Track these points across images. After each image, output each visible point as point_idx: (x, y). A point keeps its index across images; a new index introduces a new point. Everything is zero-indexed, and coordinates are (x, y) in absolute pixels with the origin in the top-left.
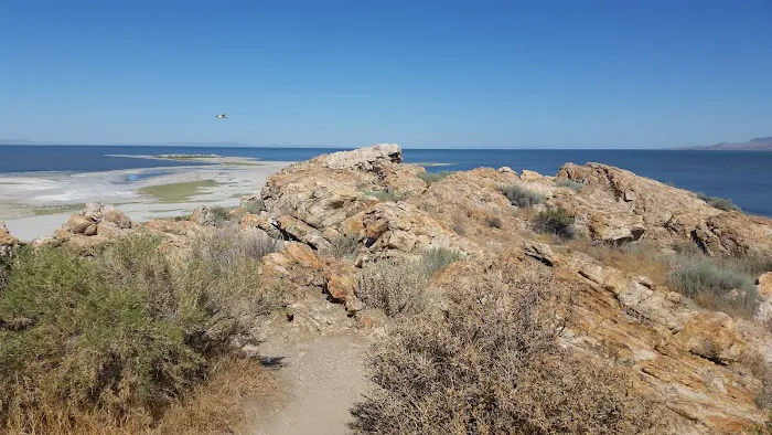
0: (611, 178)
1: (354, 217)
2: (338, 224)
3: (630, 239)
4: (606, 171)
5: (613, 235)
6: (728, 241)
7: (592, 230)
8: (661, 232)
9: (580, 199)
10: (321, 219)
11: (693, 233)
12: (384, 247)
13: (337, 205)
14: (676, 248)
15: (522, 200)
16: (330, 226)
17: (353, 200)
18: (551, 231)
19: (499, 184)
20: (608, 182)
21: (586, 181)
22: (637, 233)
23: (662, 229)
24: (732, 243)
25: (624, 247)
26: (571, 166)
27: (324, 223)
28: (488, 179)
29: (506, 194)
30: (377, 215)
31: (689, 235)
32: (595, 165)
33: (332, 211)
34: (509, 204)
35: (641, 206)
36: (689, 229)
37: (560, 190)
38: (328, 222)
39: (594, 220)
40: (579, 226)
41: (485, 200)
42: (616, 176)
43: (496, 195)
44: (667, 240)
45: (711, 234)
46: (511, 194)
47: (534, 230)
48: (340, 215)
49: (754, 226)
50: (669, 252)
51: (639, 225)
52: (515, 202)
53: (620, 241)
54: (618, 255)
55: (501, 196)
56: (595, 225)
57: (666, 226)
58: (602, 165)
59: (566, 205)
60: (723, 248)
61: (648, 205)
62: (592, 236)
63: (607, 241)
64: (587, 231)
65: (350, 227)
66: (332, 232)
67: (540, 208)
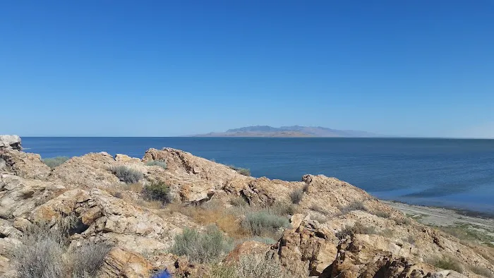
0: (182, 158)
1: (45, 205)
2: (28, 214)
3: (207, 200)
4: (178, 153)
5: (197, 198)
6: (263, 196)
7: (182, 195)
8: (222, 193)
9: (170, 173)
10: (12, 210)
11: (242, 192)
12: (98, 232)
13: (27, 196)
14: (232, 203)
15: (128, 177)
16: (21, 216)
17: (43, 190)
18: (157, 199)
19: (107, 165)
20: (180, 161)
21: (166, 161)
22: (210, 195)
23: (222, 191)
24: (265, 197)
25: (204, 205)
26: (154, 151)
27: (14, 214)
28: (99, 162)
29: (115, 173)
30: (91, 203)
31: (239, 194)
32: (169, 149)
33: (22, 202)
34: (118, 180)
35: (205, 177)
36: (238, 190)
37: (152, 168)
38: (17, 212)
39: (183, 188)
40: (173, 193)
41: (100, 178)
42: (185, 157)
43: (107, 174)
44: (227, 198)
45: (253, 192)
46: (119, 173)
47: (145, 199)
48: (30, 204)
49: (275, 185)
50: (229, 206)
51: (212, 190)
52: (123, 179)
53: (201, 201)
54: (202, 211)
55: (111, 175)
56: (184, 192)
57: (224, 189)
58: (175, 150)
59: (163, 179)
60: (261, 201)
61: (208, 175)
62: (182, 200)
63: (192, 202)
64: (179, 196)
65: (41, 215)
66: (23, 221)
67: (144, 183)
